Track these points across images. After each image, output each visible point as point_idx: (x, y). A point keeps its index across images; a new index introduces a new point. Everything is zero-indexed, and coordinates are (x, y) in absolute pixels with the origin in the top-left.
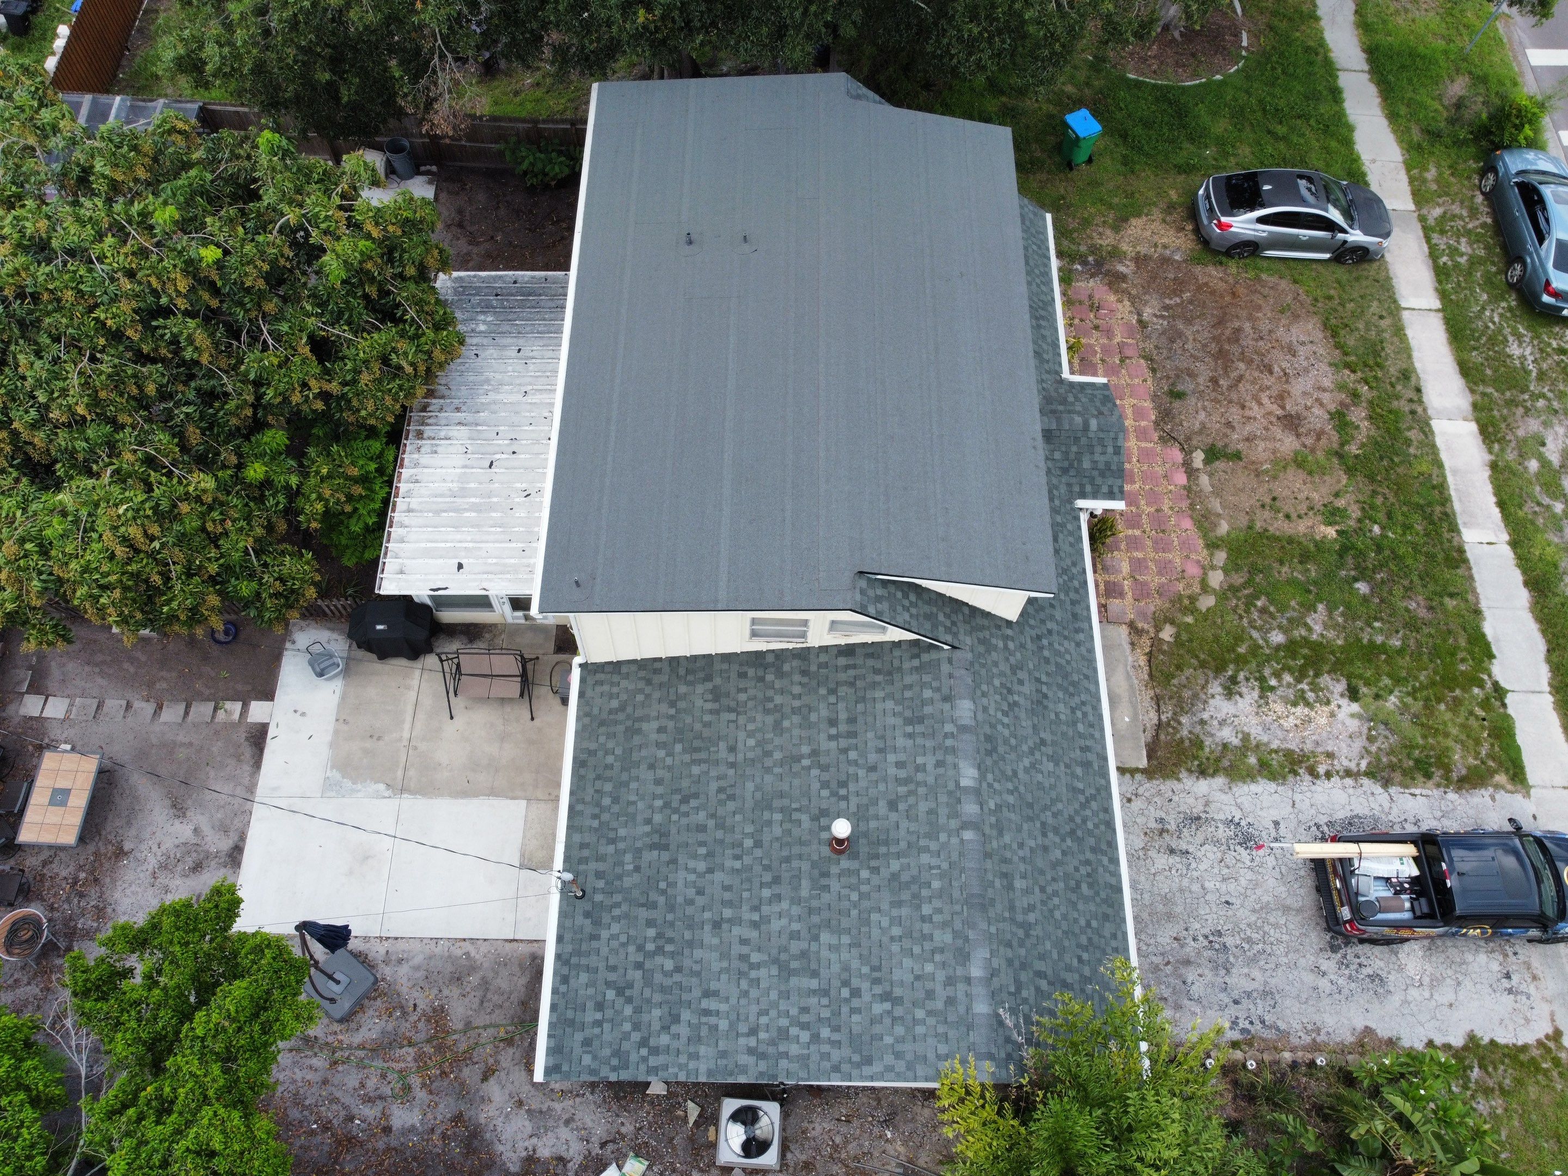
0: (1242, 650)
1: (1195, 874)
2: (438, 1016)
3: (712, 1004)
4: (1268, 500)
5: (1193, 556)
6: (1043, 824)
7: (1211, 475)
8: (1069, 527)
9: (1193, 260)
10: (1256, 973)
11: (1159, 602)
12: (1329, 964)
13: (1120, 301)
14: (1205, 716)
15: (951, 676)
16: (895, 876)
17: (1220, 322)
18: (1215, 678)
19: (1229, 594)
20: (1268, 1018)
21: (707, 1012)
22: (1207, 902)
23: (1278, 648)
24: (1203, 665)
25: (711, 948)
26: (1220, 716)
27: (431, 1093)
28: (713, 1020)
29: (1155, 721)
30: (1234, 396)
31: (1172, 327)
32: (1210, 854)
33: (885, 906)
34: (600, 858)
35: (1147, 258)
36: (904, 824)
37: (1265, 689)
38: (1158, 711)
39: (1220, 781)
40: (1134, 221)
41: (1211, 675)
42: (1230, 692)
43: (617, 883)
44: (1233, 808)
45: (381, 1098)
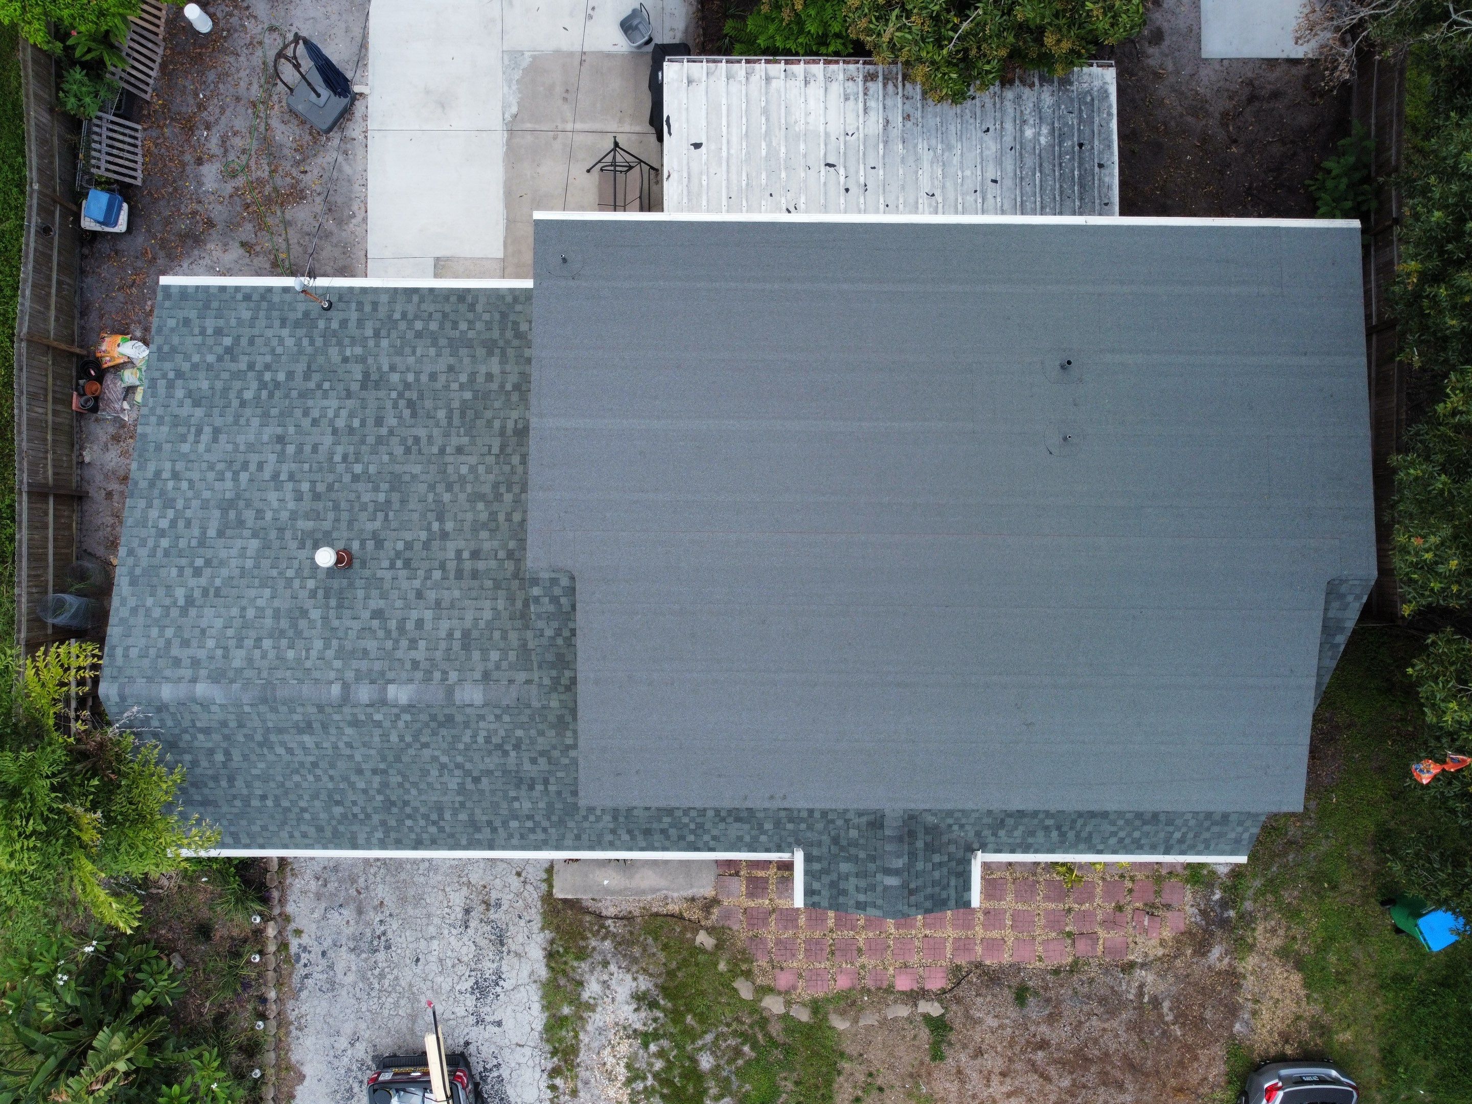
0: (689, 1018)
1: (446, 932)
2: (297, 194)
3: (206, 437)
4: (880, 1081)
5: (801, 984)
6: (384, 772)
7: (910, 1020)
8: (763, 838)
9: (1235, 1048)
10: (351, 978)
11: (743, 936)
12: (361, 1050)
13: (1163, 943)
14: (613, 968)
15: (511, 681)
16: (304, 613)
17: (1131, 1066)
18: (656, 986)
19: (756, 1017)
20: (309, 982)
21: (199, 432)
22: (417, 940)
23: (694, 1061)
24: (671, 974)
25: (260, 433)
26: (613, 983)
27: (231, 196)
28: (191, 438)
29: (604, 913)
30: (1018, 1066)
31: (1123, 1004)
32: (467, 952)
33: (277, 603)
34: (360, 323)
35: (1236, 987)
36: (356, 625)
37: (646, 1038)
38: (616, 917)
39: (543, 972)
40: (1296, 978)
41: (660, 981)
42: (641, 999)
43: (334, 340)
44: (513, 981)
45: (226, 151)
